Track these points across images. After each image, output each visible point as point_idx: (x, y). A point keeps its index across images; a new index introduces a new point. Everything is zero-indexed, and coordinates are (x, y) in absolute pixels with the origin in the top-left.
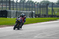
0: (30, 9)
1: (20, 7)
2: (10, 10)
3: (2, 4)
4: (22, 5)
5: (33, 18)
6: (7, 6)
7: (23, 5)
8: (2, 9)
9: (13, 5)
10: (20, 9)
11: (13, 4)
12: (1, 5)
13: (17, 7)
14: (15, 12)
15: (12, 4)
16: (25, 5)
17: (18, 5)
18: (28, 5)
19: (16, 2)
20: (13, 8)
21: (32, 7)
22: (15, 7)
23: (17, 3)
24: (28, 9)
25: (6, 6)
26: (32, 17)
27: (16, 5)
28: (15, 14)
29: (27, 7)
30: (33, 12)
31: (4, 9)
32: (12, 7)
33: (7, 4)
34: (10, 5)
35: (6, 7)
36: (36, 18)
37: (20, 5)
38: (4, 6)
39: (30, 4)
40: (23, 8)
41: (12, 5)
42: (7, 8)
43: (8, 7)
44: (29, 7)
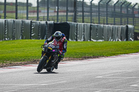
0: (123, 20)
1: (99, 16)
2: (75, 21)
3: (58, 9)
4: (103, 12)
5: (128, 42)
6: (69, 14)
7: (107, 12)
8: (58, 20)
9: (83, 12)
10: (99, 20)
11: (83, 9)
12: (55, 11)
13: (91, 16)
14: (87, 27)
15: (79, 9)
16: (110, 10)
17: (95, 12)
18: (118, 10)
19: (89, 4)
20: (83, 19)
21: (127, 16)
22: (88, 16)
23: (92, 5)
24: (118, 20)
25: (65, 14)
26: (127, 40)
27: (91, 12)
29: (114, 15)
31: (62, 20)
32: (80, 16)
33: (69, 9)
34: (75, 11)
35: (67, 16)
36: (136, 42)
37: (99, 11)
39: (121, 7)
40: (107, 19)
41: (80, 12)
42: (69, 18)
43: (71, 16)
44: (121, 16)
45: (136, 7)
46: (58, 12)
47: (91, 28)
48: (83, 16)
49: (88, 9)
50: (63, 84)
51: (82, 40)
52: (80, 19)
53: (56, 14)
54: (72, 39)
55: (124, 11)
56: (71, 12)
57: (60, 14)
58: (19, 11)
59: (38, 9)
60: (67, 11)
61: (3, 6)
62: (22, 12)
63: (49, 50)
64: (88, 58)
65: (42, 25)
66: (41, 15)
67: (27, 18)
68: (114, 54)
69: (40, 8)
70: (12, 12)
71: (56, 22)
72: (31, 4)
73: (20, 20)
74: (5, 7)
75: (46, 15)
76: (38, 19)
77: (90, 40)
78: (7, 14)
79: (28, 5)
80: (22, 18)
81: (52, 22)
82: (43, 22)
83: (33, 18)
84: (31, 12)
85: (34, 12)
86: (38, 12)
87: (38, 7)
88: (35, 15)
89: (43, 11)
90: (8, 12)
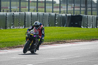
3: (74, 6)
6: (82, 9)
8: (74, 13)
9: (92, 7)
11: (92, 5)
12: (72, 7)
13: (97, 10)
14: (94, 18)
15: (89, 5)
19: (96, 2)
20: (92, 12)
22: (95, 10)
25: (79, 9)
27: (97, 7)
28: (94, 22)
31: (77, 13)
32: (90, 10)
33: (82, 5)
34: (86, 7)
35: (80, 10)
38: (77, 9)
41: (90, 7)
42: (82, 12)
43: (83, 10)
46: (74, 8)
47: (97, 19)
48: (92, 11)
49: (95, 6)
50: (78, 58)
51: (91, 27)
52: (89, 12)
53: (73, 9)
54: (84, 27)
56: (83, 7)
57: (75, 9)
58: (47, 7)
59: (60, 6)
60: (81, 7)
61: (36, 3)
62: (49, 8)
63: (31, 36)
64: (95, 40)
65: (63, 17)
66: (62, 10)
67: (53, 12)
69: (61, 5)
70: (42, 7)
71: (72, 15)
72: (55, 2)
73: (47, 13)
74: (37, 4)
75: (66, 10)
76: (60, 12)
77: (97, 27)
78: (39, 9)
79: (53, 3)
80: (49, 12)
81: (70, 14)
82: (64, 15)
83: (57, 12)
84: (55, 7)
85: (57, 7)
86: (60, 7)
87: (60, 4)
88: (58, 10)
89: (63, 7)
90: (40, 7)
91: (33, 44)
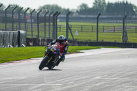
0: (15, 25)
5: (20, 48)
18: (9, 15)
21: (19, 21)
24: (9, 25)
26: (19, 46)
29: (6, 20)
30: (22, 32)
36: (28, 48)
45: (28, 12)
55: (16, 16)
68: (6, 61)
91: (51, 61)
